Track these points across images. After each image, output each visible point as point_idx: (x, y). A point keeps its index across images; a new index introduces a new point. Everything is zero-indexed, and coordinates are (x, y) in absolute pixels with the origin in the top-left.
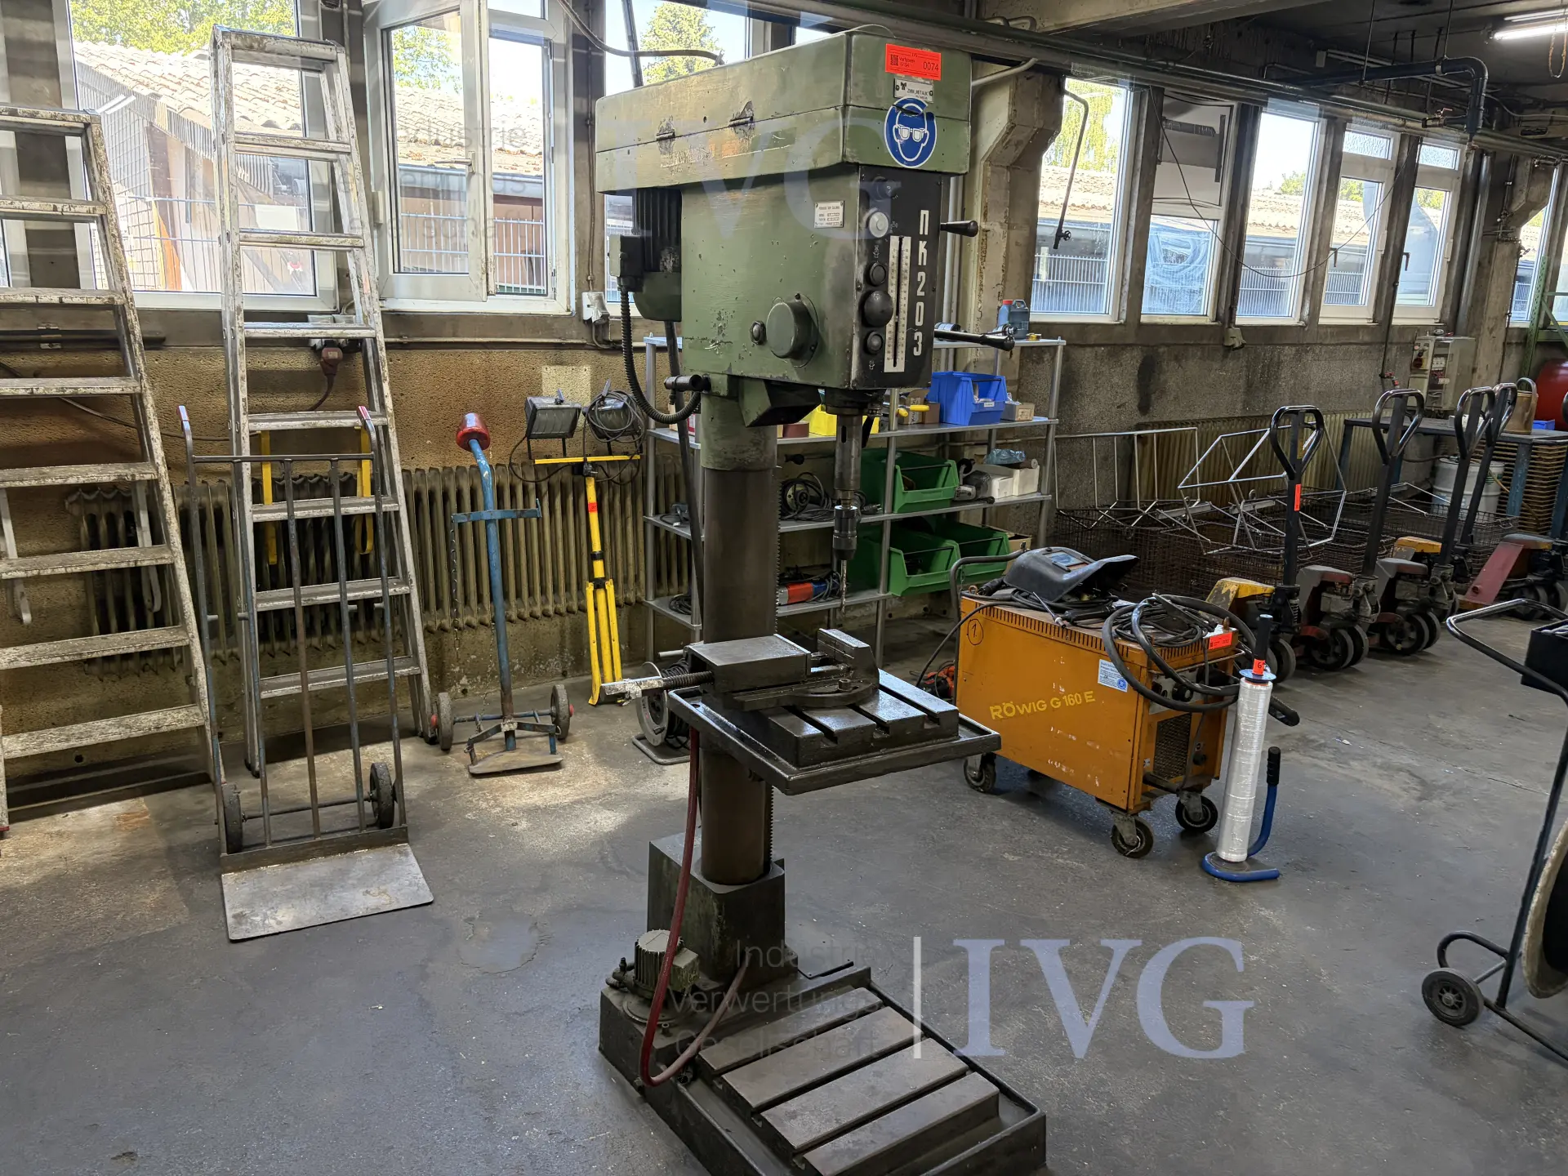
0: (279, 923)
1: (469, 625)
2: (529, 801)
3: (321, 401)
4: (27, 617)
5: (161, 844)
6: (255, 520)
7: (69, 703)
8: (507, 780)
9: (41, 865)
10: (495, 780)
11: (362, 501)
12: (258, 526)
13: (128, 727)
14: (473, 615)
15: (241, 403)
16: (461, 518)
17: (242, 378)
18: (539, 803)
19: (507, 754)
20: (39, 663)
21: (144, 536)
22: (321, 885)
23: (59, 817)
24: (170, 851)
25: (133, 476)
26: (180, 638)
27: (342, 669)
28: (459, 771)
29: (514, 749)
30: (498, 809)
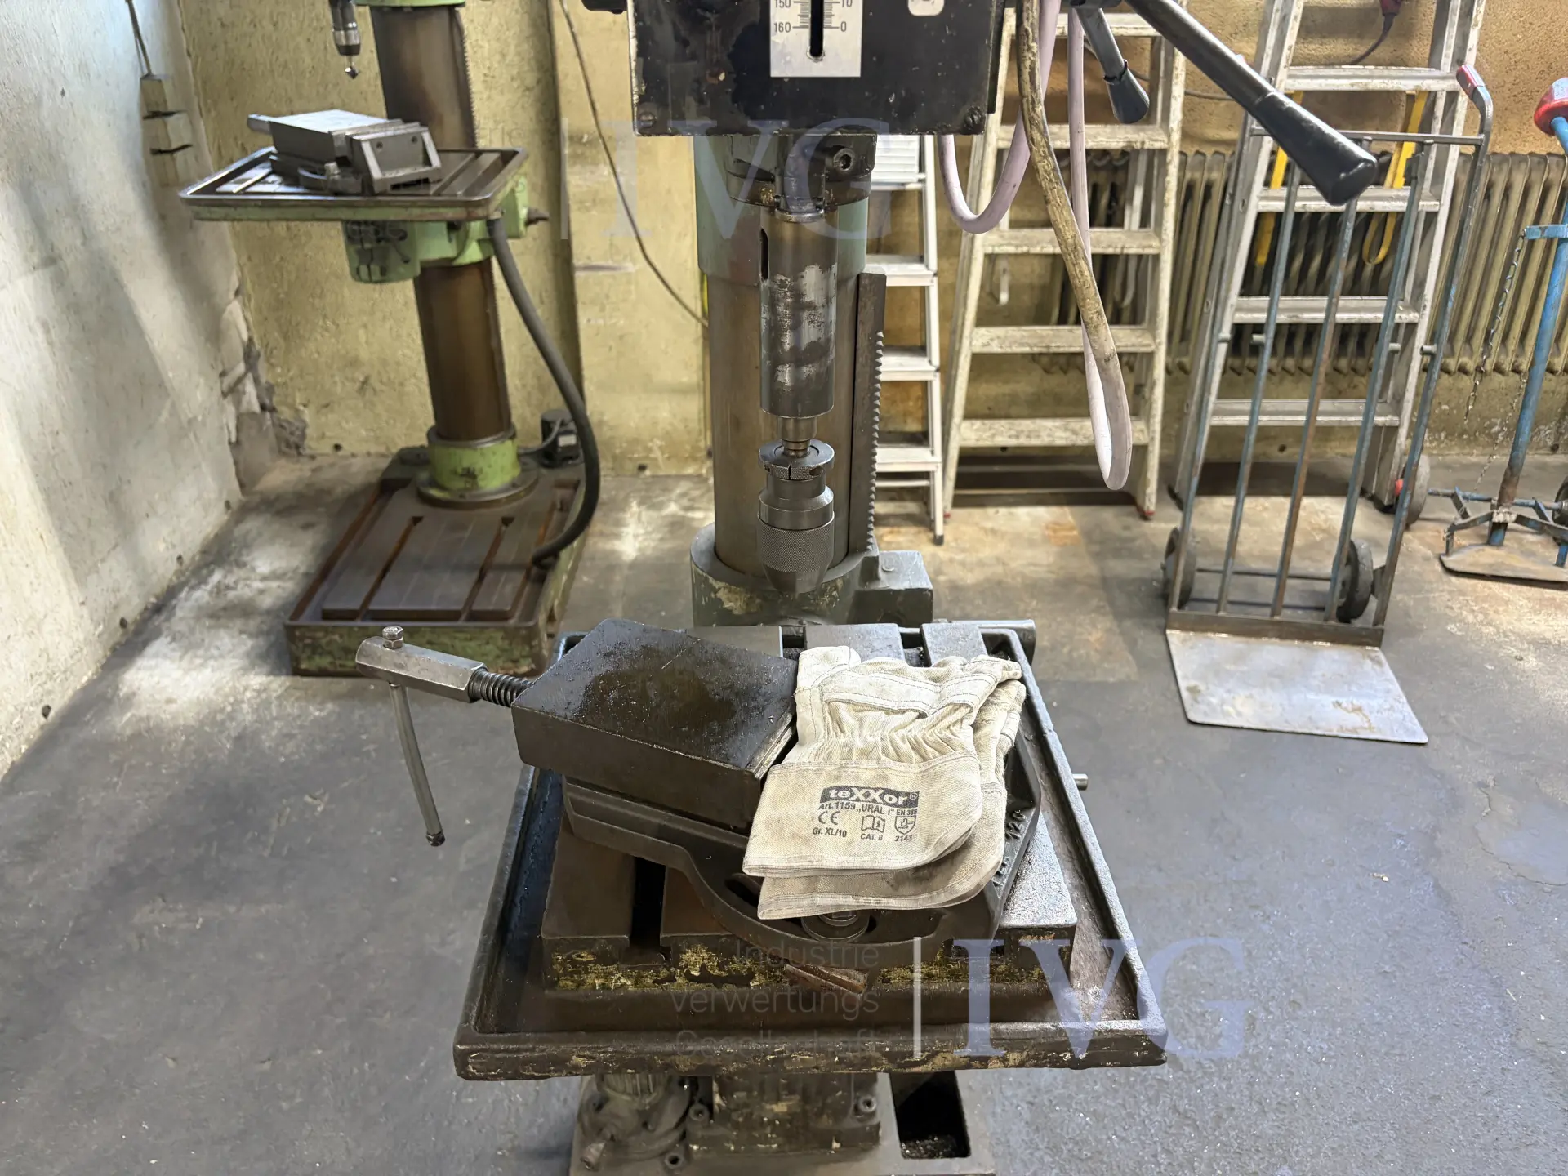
0: (1239, 714)
1: (1462, 370)
2: (1532, 628)
3: (1368, 53)
4: (1004, 297)
5: (1091, 569)
6: (1261, 209)
7: (1006, 389)
8: (1496, 587)
9: (981, 564)
10: (1480, 584)
11: (1393, 193)
12: (1260, 216)
13: (1075, 432)
14: (1471, 357)
15: (1286, 52)
16: (1536, 234)
17: (1296, 18)
18: (1549, 635)
19: (1489, 550)
20: (1009, 350)
21: (1133, 217)
22: (1280, 677)
23: (991, 511)
24: (1106, 584)
25: (1143, 143)
26: (1146, 342)
27: (1303, 404)
28: (1427, 559)
29: (1500, 545)
30: (1491, 629)
